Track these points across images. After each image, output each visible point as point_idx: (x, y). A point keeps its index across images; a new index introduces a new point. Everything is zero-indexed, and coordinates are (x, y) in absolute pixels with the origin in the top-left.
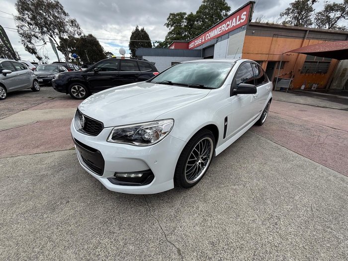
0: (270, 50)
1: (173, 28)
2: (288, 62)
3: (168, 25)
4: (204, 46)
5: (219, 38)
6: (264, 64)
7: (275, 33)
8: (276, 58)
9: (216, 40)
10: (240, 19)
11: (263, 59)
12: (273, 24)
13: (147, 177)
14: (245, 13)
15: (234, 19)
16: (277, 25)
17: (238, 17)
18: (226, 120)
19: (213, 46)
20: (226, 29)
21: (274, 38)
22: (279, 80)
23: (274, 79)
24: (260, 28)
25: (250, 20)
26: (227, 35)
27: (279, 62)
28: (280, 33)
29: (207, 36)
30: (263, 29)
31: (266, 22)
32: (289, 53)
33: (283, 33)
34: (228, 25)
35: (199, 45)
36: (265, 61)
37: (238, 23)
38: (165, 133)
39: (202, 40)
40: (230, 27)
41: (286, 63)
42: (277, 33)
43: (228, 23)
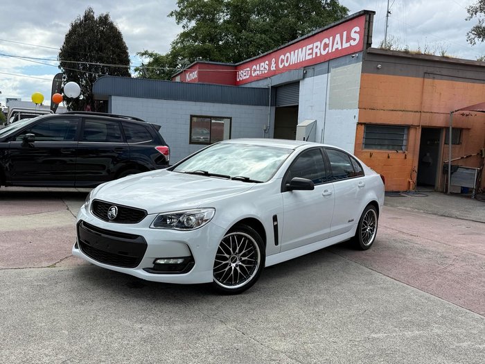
0: (421, 103)
1: (193, 24)
2: (469, 129)
3: (180, 16)
4: (276, 81)
5: (309, 68)
6: (412, 132)
7: (426, 69)
8: (439, 121)
9: (301, 72)
10: (349, 39)
11: (409, 122)
12: (419, 54)
13: (188, 264)
14: (357, 29)
15: (338, 37)
16: (428, 55)
17: (345, 33)
18: (275, 218)
19: (296, 84)
20: (324, 53)
21: (426, 80)
22: (455, 168)
23: (444, 167)
24: (393, 60)
25: (369, 44)
26: (325, 66)
27: (447, 128)
28: (438, 69)
29: (283, 61)
30: (397, 61)
31: (402, 48)
32: (466, 112)
33: (444, 72)
34: (326, 46)
35: (264, 77)
36: (415, 127)
37: (346, 45)
38: (206, 220)
39: (269, 65)
40: (329, 49)
41: (464, 132)
42: (430, 70)
43: (326, 40)
